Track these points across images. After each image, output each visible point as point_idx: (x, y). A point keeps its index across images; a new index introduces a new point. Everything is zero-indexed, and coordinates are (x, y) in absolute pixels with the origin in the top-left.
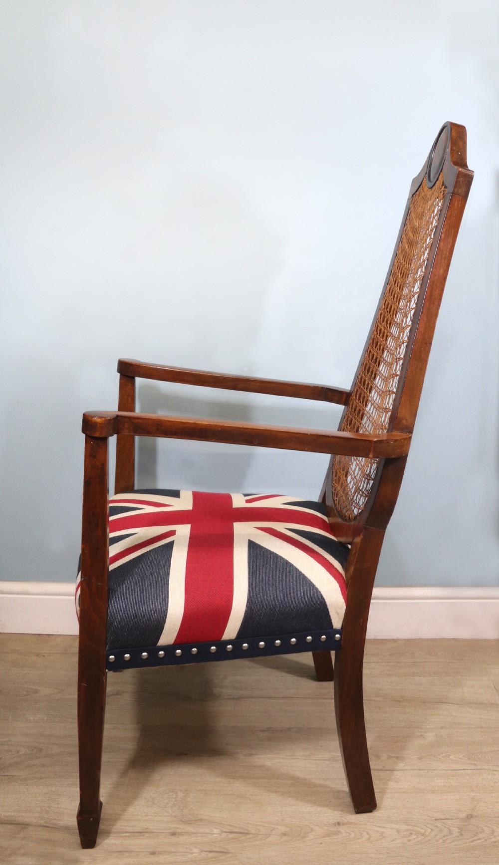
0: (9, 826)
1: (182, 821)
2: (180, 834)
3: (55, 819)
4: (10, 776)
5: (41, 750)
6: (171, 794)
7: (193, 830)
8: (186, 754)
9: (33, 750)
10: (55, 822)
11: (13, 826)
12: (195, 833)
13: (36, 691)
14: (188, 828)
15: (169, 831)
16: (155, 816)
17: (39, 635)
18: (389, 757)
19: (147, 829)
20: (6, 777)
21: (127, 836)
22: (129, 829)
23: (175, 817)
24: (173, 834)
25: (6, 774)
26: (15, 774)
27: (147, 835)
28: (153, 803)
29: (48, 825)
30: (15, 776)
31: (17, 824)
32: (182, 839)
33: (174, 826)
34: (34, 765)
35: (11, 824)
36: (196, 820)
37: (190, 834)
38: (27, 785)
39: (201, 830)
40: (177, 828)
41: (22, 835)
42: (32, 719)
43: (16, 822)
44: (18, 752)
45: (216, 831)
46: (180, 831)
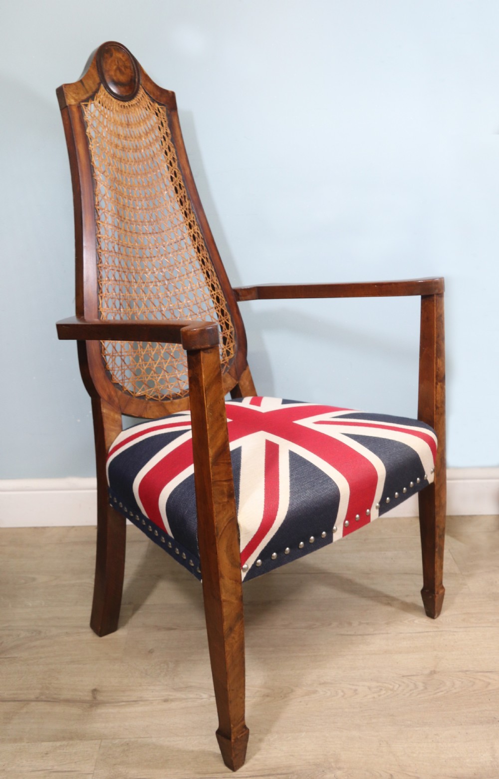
0: (12, 703)
1: (174, 689)
2: (172, 700)
3: (56, 694)
4: (11, 657)
5: (40, 632)
6: (162, 665)
7: (184, 696)
8: (175, 629)
9: (32, 633)
10: (55, 696)
11: (17, 703)
12: (187, 699)
13: (34, 579)
14: (179, 695)
15: (163, 698)
16: (149, 686)
17: (35, 528)
18: (360, 624)
19: (141, 697)
20: (8, 659)
21: (123, 705)
22: (125, 699)
23: (167, 685)
24: (166, 701)
25: (7, 656)
26: (16, 655)
27: (141, 703)
28: (146, 674)
29: (49, 700)
30: (16, 657)
31: (18, 701)
32: (173, 705)
33: (167, 693)
34: (34, 646)
35: (15, 701)
36: (186, 687)
37: (180, 700)
38: (28, 665)
39: (191, 696)
40: (169, 695)
41: (25, 710)
42: (30, 604)
43: (19, 699)
44: (18, 636)
45: (205, 696)
46: (171, 697)
